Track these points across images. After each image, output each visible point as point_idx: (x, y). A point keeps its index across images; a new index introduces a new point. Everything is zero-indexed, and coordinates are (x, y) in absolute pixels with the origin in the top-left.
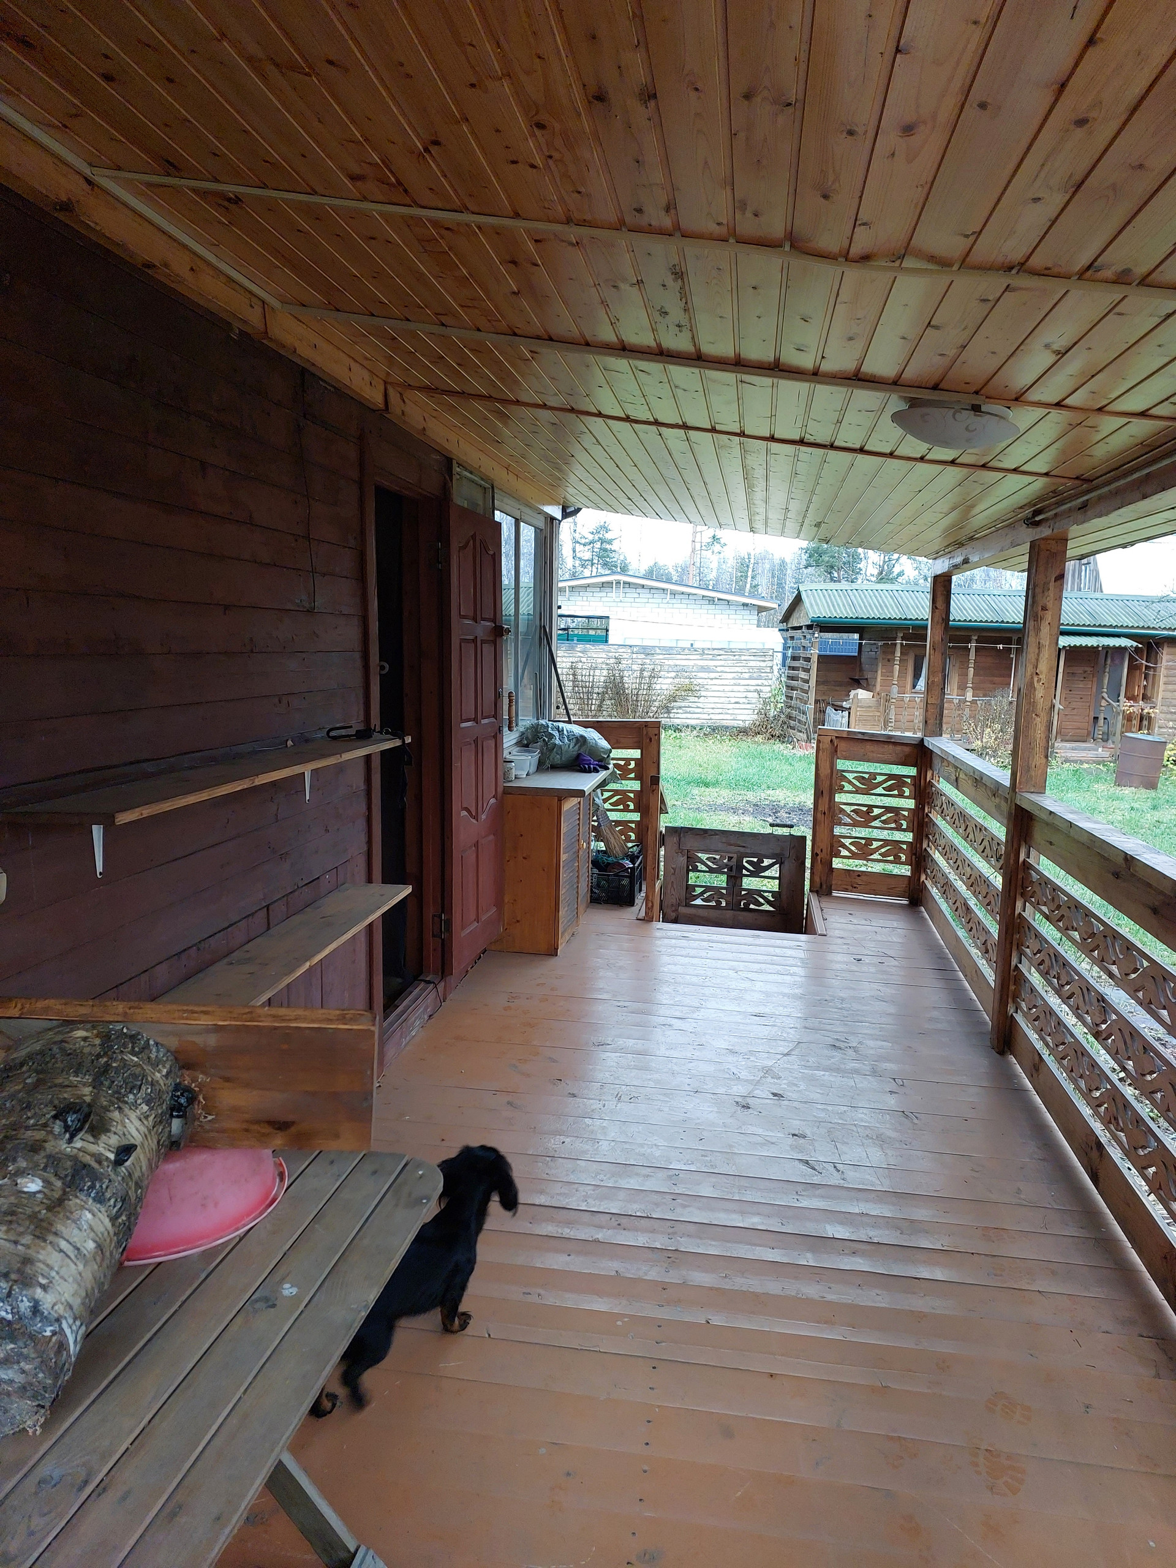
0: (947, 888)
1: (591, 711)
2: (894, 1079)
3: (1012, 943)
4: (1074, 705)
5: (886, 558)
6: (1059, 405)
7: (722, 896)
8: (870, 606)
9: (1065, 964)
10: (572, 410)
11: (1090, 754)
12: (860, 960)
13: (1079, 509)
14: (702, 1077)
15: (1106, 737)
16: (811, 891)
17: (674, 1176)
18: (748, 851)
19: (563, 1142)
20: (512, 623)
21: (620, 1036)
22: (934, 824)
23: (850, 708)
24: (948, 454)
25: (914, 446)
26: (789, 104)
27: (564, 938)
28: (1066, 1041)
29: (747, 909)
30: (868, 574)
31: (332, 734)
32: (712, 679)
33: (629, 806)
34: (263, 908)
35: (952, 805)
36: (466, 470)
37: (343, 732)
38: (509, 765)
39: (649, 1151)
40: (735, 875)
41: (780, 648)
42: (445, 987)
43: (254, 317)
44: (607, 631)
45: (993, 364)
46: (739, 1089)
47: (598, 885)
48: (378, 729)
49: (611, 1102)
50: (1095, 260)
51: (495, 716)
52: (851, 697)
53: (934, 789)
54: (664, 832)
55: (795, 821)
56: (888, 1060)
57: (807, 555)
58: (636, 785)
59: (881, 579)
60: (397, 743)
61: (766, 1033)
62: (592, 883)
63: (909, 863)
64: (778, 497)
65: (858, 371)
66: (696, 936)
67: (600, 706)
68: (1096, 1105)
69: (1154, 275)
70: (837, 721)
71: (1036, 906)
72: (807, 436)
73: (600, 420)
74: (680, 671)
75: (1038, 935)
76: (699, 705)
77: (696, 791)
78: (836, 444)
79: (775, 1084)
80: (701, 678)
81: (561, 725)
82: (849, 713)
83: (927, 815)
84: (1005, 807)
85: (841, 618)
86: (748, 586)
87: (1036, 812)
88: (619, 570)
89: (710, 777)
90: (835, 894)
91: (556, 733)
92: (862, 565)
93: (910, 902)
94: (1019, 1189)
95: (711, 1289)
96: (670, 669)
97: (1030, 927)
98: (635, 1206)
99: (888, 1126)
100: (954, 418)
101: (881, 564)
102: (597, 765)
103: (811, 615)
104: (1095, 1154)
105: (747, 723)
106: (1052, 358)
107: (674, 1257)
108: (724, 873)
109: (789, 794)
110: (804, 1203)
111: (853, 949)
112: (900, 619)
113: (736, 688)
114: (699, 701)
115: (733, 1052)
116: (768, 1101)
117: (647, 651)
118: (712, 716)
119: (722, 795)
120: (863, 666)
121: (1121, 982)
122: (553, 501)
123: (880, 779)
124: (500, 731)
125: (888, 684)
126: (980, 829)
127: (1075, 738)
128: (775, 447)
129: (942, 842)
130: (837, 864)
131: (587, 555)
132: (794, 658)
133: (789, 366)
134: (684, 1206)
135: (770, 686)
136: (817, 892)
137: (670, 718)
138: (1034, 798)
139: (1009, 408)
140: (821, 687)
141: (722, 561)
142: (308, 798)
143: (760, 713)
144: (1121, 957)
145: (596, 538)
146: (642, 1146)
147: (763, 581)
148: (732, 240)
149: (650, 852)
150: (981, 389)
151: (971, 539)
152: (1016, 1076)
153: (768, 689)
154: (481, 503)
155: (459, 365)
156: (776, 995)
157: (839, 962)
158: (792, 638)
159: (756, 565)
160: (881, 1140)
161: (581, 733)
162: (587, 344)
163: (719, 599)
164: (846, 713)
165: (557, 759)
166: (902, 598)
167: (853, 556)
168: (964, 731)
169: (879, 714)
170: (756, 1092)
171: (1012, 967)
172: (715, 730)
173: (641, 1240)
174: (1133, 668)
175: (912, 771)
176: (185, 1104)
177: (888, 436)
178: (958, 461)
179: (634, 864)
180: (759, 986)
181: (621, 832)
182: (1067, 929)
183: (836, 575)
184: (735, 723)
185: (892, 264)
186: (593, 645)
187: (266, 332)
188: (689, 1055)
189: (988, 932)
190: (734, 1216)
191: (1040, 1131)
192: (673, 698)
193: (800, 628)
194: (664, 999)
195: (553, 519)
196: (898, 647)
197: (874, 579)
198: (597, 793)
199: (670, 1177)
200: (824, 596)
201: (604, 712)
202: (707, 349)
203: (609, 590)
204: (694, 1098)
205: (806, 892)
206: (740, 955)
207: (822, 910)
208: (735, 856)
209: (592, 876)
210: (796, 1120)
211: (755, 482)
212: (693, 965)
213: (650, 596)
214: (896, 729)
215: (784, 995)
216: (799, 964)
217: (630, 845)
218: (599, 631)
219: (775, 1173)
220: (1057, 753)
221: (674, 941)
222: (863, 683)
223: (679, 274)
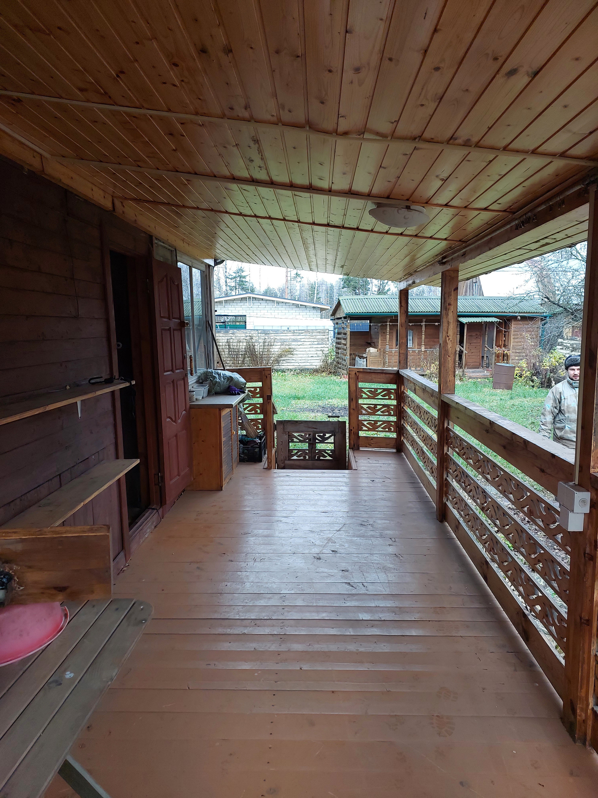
0: (413, 443)
1: (239, 363)
2: (391, 538)
3: (443, 467)
4: (472, 351)
5: (381, 282)
6: (446, 205)
7: (306, 454)
8: (374, 306)
9: (467, 476)
10: (212, 210)
11: (481, 374)
12: (374, 481)
13: (462, 256)
14: (297, 546)
15: (488, 366)
16: (349, 448)
17: (283, 597)
18: (318, 430)
19: (227, 585)
20: (191, 320)
21: (255, 529)
22: (406, 412)
23: (367, 357)
24: (399, 230)
25: (382, 227)
26: (298, 57)
27: (225, 481)
28: (470, 513)
29: (319, 459)
30: (373, 291)
31: (92, 381)
32: (299, 345)
33: (257, 411)
34: (57, 475)
35: (414, 402)
36: (160, 241)
37: (98, 380)
38: (192, 393)
39: (270, 585)
40: (312, 443)
41: (332, 329)
42: (163, 511)
43: (36, 163)
44: (246, 322)
45: (413, 185)
46: (316, 550)
47: (243, 453)
48: (117, 377)
49: (251, 563)
50: (453, 135)
51: (183, 368)
52: (367, 351)
53: (405, 394)
54: (276, 424)
55: (342, 414)
56: (388, 530)
57: (343, 282)
58: (261, 400)
59: (380, 293)
60: (128, 384)
61: (328, 521)
62: (240, 452)
63: (395, 432)
64: (321, 253)
65: (350, 190)
66: (294, 475)
67: (243, 361)
68: (484, 543)
69: (481, 142)
70: (361, 364)
71: (453, 448)
72: (331, 222)
73: (227, 215)
74: (283, 342)
75: (455, 463)
76: (293, 358)
77: (293, 402)
78: (345, 226)
79: (333, 546)
80: (294, 345)
81: (219, 371)
82: (367, 360)
83: (403, 407)
84: (437, 401)
85: (360, 313)
86: (315, 298)
87: (451, 403)
88: (250, 291)
89: (300, 395)
90: (361, 449)
91: (217, 376)
92: (370, 286)
93: (397, 451)
94: (451, 587)
95: (302, 652)
96: (278, 341)
97: (451, 459)
98: (264, 614)
99: (388, 562)
100: (398, 213)
101: (379, 285)
102: (239, 391)
103: (346, 312)
104: (485, 567)
105: (318, 366)
106: (440, 183)
107: (283, 638)
108: (307, 442)
109: (339, 401)
110: (348, 604)
111: (370, 476)
112: (388, 312)
113: (311, 349)
114: (293, 356)
115: (312, 532)
116: (330, 555)
117: (266, 332)
118: (300, 364)
119: (307, 403)
120: (372, 336)
121: (492, 483)
122: (209, 257)
123: (379, 391)
124: (186, 376)
125: (384, 344)
126: (427, 413)
127: (474, 367)
128: (316, 227)
129: (410, 420)
130: (361, 434)
131: (233, 284)
132: (339, 334)
133: (318, 187)
134: (289, 612)
135: (328, 347)
136: (352, 449)
137: (280, 366)
138: (449, 396)
139: (424, 207)
140: (353, 347)
141: (302, 286)
142: (79, 416)
143: (323, 361)
144: (491, 470)
145: (237, 275)
146: (267, 583)
147: (323, 295)
148: (280, 124)
149: (268, 434)
150: (410, 198)
151: (415, 271)
152: (449, 532)
153: (327, 349)
154: (169, 258)
155: (150, 187)
156: (333, 501)
157: (363, 483)
158: (337, 323)
159: (319, 287)
160: (385, 569)
161: (230, 375)
162: (215, 176)
163: (301, 305)
164: (365, 360)
165: (218, 389)
166: (389, 302)
167: (365, 282)
168: (421, 366)
169: (381, 359)
170: (324, 551)
171: (444, 479)
172: (303, 371)
173: (267, 631)
174: (498, 332)
175: (394, 386)
176: (6, 582)
177: (369, 222)
178: (404, 233)
179: (261, 441)
180: (325, 497)
181: (254, 425)
182: (467, 459)
183: (358, 292)
184: (312, 367)
185: (359, 137)
186: (238, 330)
187: (43, 171)
188: (290, 535)
189: (433, 463)
190: (314, 614)
191: (460, 557)
192: (280, 356)
193: (341, 318)
194: (278, 508)
195: (209, 266)
196: (388, 326)
197: (376, 293)
198: (240, 406)
199: (281, 598)
200: (351, 302)
201: (246, 364)
202: (275, 178)
203: (245, 302)
204: (293, 557)
205: (347, 449)
206: (315, 483)
207: (355, 457)
208: (312, 433)
209: (239, 448)
210: (343, 563)
211: (309, 246)
212: (292, 489)
213: (266, 304)
214: (389, 366)
215: (337, 501)
216: (344, 485)
217: (259, 431)
218: (241, 323)
219: (333, 590)
220: (466, 374)
221: (282, 478)
222: (373, 344)
223: (256, 141)
